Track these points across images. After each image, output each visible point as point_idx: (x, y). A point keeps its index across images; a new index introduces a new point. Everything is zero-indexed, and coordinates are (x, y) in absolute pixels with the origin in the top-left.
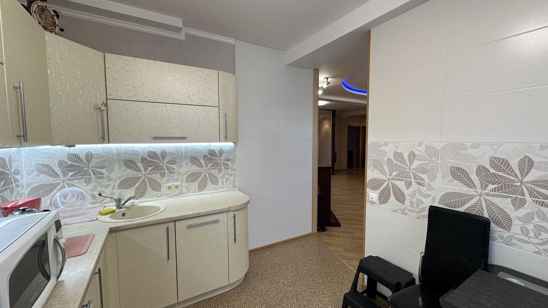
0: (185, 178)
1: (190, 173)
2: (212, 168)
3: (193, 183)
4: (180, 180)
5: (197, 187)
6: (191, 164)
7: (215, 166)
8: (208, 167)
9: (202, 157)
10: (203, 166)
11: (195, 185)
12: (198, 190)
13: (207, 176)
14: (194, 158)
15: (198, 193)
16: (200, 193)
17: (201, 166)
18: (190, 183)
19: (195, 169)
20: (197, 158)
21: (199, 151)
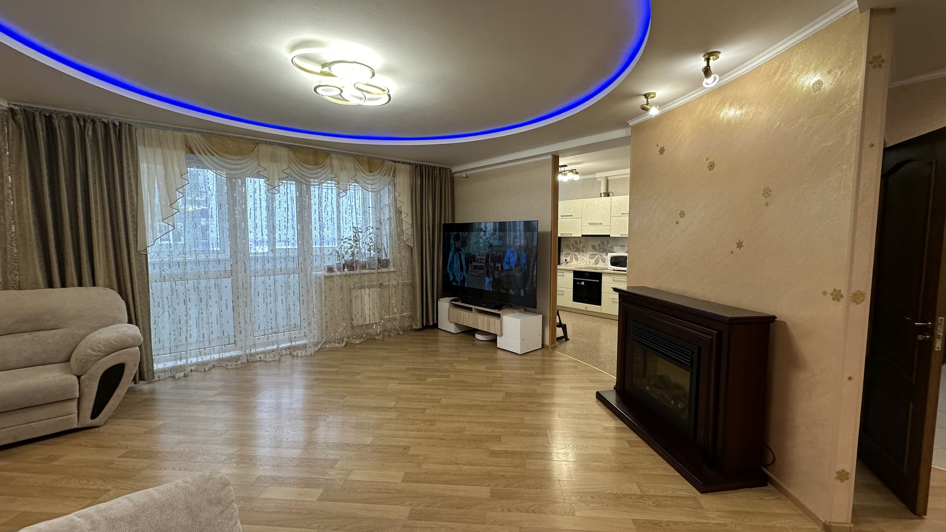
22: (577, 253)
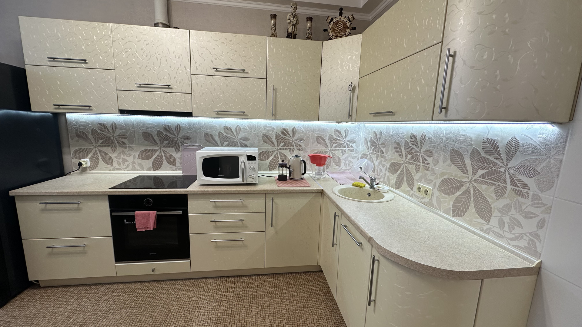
0: (438, 181)
1: (446, 177)
2: (484, 180)
3: (447, 196)
4: (433, 183)
5: (451, 206)
6: (450, 162)
7: (491, 179)
8: (476, 177)
9: (470, 152)
10: (467, 171)
11: (449, 201)
12: (451, 211)
13: (470, 193)
14: (456, 152)
15: (451, 218)
16: (454, 219)
17: (464, 169)
18: (443, 195)
19: (454, 172)
20: (461, 153)
21: (466, 141)
22: (107, 150)
